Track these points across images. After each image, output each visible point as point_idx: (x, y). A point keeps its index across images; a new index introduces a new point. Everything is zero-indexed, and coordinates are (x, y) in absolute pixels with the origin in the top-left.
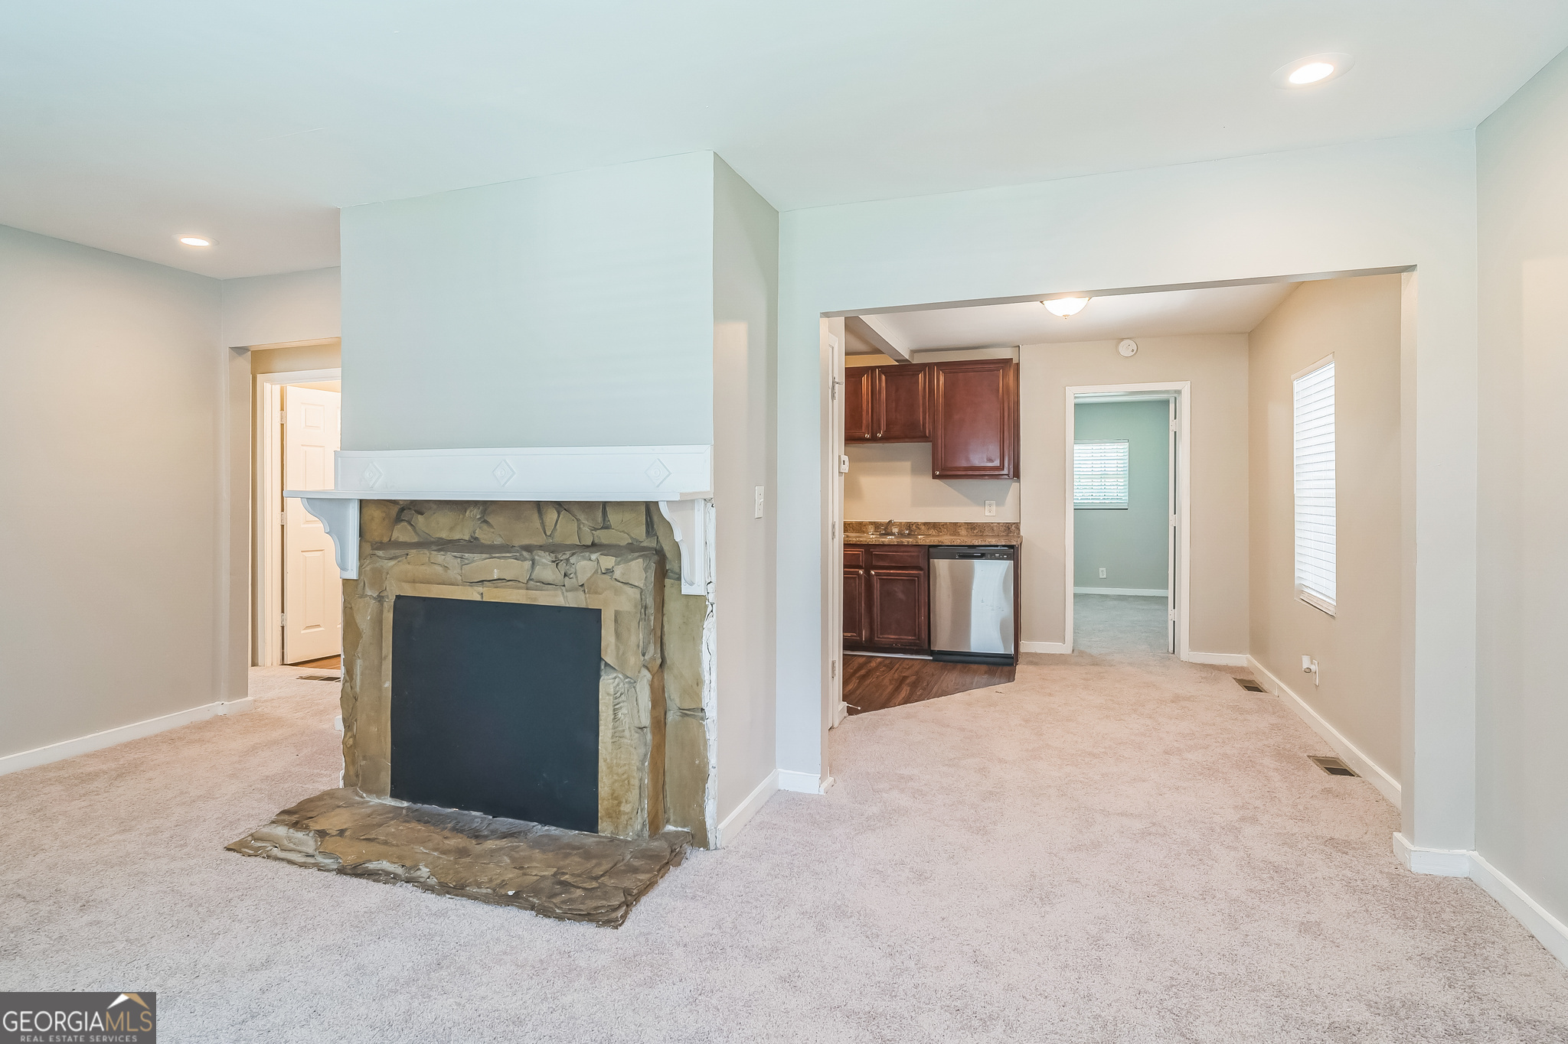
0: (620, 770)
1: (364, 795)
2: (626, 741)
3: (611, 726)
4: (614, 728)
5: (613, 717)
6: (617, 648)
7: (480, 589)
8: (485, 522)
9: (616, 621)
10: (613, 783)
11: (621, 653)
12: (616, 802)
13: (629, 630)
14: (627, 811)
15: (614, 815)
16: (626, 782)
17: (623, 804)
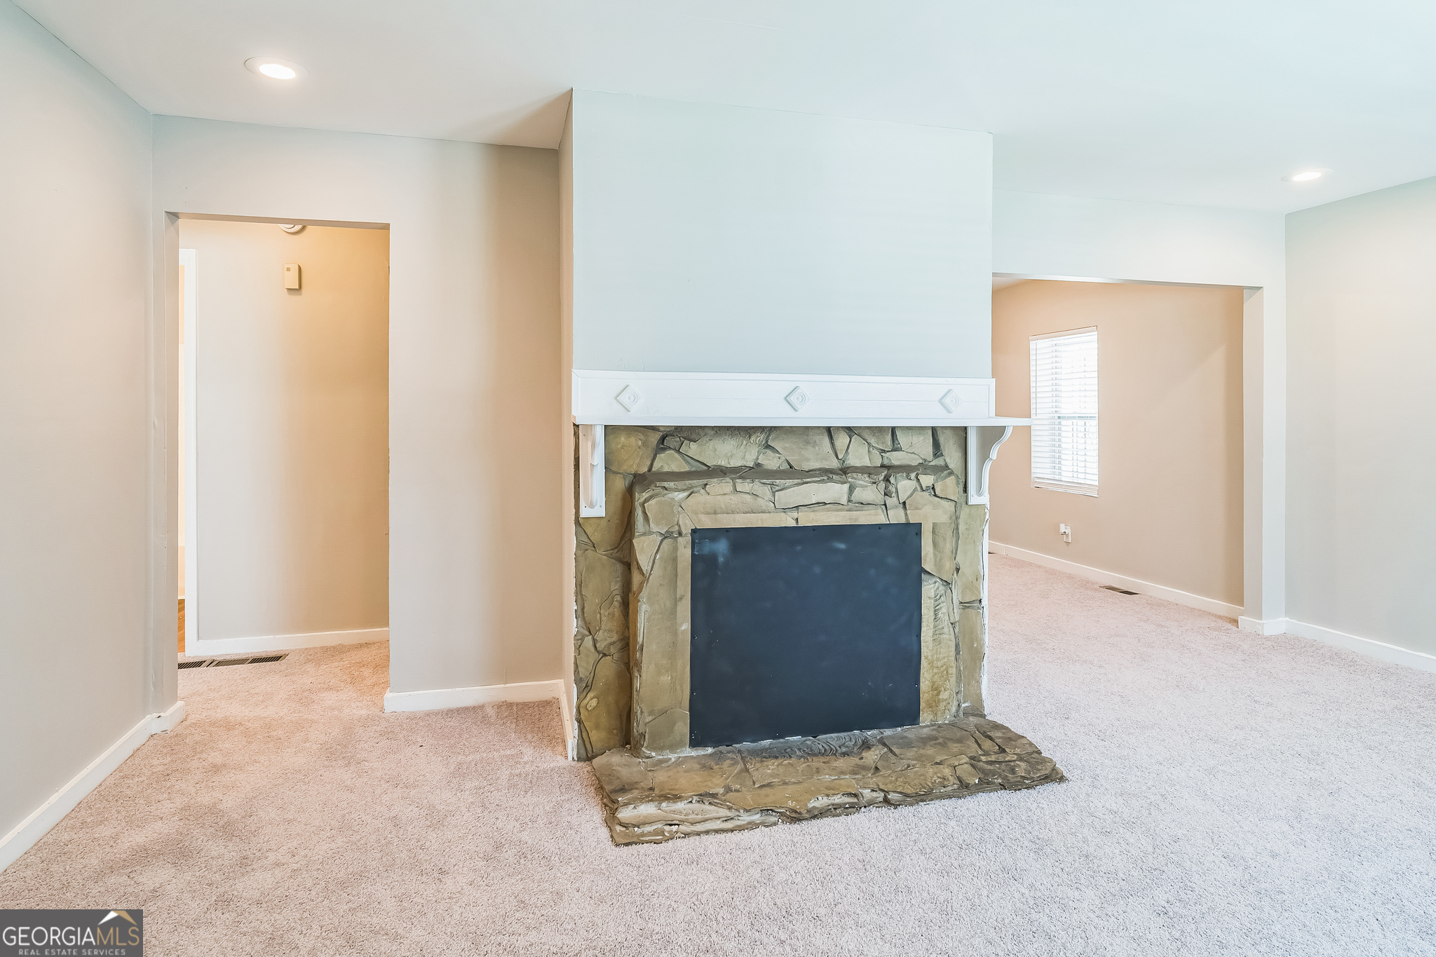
0: (939, 663)
1: (653, 754)
2: (945, 636)
3: (932, 626)
4: (935, 627)
5: (933, 617)
6: (935, 555)
7: (795, 515)
8: (768, 447)
9: (934, 532)
10: (933, 676)
11: (938, 560)
12: (935, 692)
13: (945, 539)
14: (945, 698)
15: (934, 704)
16: (945, 672)
17: (941, 693)
